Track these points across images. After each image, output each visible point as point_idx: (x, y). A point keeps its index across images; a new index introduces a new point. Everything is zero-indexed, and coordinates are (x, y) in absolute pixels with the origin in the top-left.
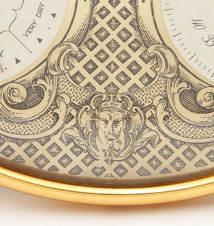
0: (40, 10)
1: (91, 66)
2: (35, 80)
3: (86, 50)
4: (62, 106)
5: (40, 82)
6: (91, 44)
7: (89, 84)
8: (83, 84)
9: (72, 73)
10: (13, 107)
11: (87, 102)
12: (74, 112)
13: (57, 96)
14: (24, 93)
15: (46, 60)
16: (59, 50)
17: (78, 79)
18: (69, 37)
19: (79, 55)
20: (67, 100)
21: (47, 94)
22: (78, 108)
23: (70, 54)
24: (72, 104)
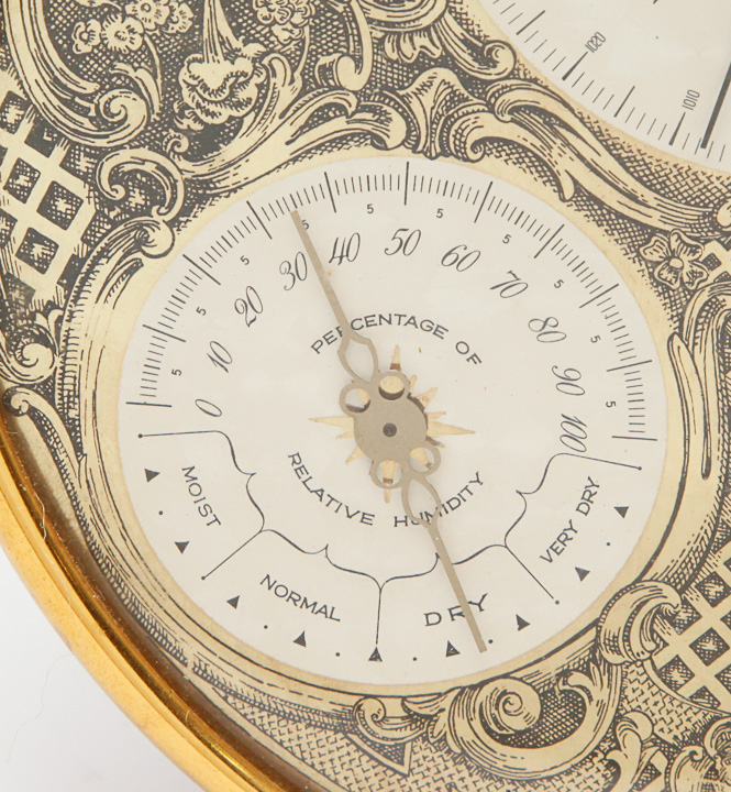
0: (588, 498)
1: (710, 646)
2: (565, 674)
3: (701, 604)
4: (631, 744)
5: (577, 679)
6: (714, 590)
7: (703, 692)
8: (689, 690)
9: (662, 659)
10: (503, 740)
11: (696, 738)
12: (660, 762)
13: (618, 717)
14: (533, 705)
15: (595, 623)
16: (629, 600)
17: (676, 675)
18: (659, 567)
19: (683, 616)
20: (645, 730)
21: (592, 710)
22: (670, 751)
23: (659, 611)
24: (656, 741)
